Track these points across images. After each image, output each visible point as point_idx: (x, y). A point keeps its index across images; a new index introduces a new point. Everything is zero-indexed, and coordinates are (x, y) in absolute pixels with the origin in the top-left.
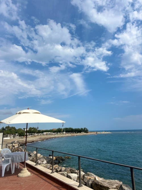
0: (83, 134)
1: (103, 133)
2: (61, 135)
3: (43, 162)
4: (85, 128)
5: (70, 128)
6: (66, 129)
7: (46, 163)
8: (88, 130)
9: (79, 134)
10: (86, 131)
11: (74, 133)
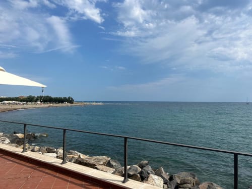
0: (66, 104)
1: (94, 104)
2: (34, 106)
3: (5, 142)
4: (69, 98)
5: (48, 96)
6: (41, 97)
7: (9, 143)
8: (73, 100)
9: (60, 105)
10: (70, 101)
11: (53, 103)
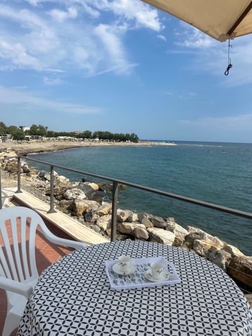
0: (129, 143)
1: (164, 144)
2: (93, 144)
4: (133, 135)
5: (107, 132)
6: (100, 133)
8: (138, 138)
9: (122, 144)
10: (134, 139)
11: (113, 141)
